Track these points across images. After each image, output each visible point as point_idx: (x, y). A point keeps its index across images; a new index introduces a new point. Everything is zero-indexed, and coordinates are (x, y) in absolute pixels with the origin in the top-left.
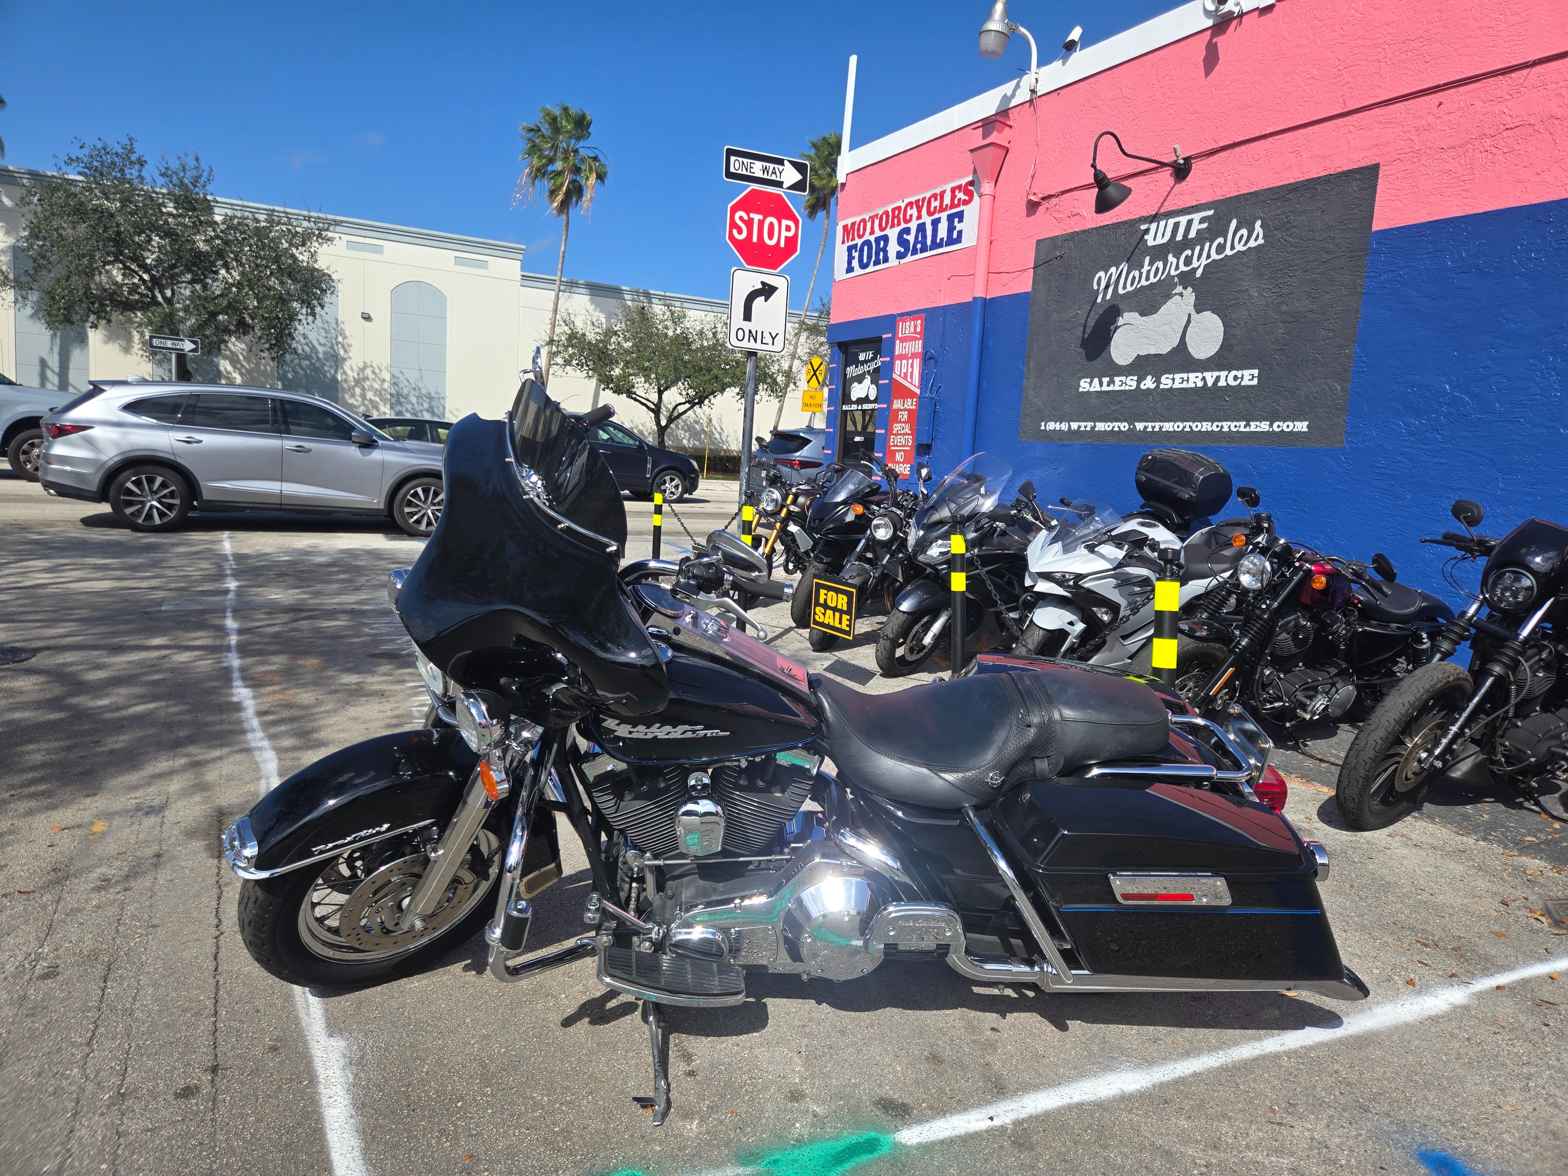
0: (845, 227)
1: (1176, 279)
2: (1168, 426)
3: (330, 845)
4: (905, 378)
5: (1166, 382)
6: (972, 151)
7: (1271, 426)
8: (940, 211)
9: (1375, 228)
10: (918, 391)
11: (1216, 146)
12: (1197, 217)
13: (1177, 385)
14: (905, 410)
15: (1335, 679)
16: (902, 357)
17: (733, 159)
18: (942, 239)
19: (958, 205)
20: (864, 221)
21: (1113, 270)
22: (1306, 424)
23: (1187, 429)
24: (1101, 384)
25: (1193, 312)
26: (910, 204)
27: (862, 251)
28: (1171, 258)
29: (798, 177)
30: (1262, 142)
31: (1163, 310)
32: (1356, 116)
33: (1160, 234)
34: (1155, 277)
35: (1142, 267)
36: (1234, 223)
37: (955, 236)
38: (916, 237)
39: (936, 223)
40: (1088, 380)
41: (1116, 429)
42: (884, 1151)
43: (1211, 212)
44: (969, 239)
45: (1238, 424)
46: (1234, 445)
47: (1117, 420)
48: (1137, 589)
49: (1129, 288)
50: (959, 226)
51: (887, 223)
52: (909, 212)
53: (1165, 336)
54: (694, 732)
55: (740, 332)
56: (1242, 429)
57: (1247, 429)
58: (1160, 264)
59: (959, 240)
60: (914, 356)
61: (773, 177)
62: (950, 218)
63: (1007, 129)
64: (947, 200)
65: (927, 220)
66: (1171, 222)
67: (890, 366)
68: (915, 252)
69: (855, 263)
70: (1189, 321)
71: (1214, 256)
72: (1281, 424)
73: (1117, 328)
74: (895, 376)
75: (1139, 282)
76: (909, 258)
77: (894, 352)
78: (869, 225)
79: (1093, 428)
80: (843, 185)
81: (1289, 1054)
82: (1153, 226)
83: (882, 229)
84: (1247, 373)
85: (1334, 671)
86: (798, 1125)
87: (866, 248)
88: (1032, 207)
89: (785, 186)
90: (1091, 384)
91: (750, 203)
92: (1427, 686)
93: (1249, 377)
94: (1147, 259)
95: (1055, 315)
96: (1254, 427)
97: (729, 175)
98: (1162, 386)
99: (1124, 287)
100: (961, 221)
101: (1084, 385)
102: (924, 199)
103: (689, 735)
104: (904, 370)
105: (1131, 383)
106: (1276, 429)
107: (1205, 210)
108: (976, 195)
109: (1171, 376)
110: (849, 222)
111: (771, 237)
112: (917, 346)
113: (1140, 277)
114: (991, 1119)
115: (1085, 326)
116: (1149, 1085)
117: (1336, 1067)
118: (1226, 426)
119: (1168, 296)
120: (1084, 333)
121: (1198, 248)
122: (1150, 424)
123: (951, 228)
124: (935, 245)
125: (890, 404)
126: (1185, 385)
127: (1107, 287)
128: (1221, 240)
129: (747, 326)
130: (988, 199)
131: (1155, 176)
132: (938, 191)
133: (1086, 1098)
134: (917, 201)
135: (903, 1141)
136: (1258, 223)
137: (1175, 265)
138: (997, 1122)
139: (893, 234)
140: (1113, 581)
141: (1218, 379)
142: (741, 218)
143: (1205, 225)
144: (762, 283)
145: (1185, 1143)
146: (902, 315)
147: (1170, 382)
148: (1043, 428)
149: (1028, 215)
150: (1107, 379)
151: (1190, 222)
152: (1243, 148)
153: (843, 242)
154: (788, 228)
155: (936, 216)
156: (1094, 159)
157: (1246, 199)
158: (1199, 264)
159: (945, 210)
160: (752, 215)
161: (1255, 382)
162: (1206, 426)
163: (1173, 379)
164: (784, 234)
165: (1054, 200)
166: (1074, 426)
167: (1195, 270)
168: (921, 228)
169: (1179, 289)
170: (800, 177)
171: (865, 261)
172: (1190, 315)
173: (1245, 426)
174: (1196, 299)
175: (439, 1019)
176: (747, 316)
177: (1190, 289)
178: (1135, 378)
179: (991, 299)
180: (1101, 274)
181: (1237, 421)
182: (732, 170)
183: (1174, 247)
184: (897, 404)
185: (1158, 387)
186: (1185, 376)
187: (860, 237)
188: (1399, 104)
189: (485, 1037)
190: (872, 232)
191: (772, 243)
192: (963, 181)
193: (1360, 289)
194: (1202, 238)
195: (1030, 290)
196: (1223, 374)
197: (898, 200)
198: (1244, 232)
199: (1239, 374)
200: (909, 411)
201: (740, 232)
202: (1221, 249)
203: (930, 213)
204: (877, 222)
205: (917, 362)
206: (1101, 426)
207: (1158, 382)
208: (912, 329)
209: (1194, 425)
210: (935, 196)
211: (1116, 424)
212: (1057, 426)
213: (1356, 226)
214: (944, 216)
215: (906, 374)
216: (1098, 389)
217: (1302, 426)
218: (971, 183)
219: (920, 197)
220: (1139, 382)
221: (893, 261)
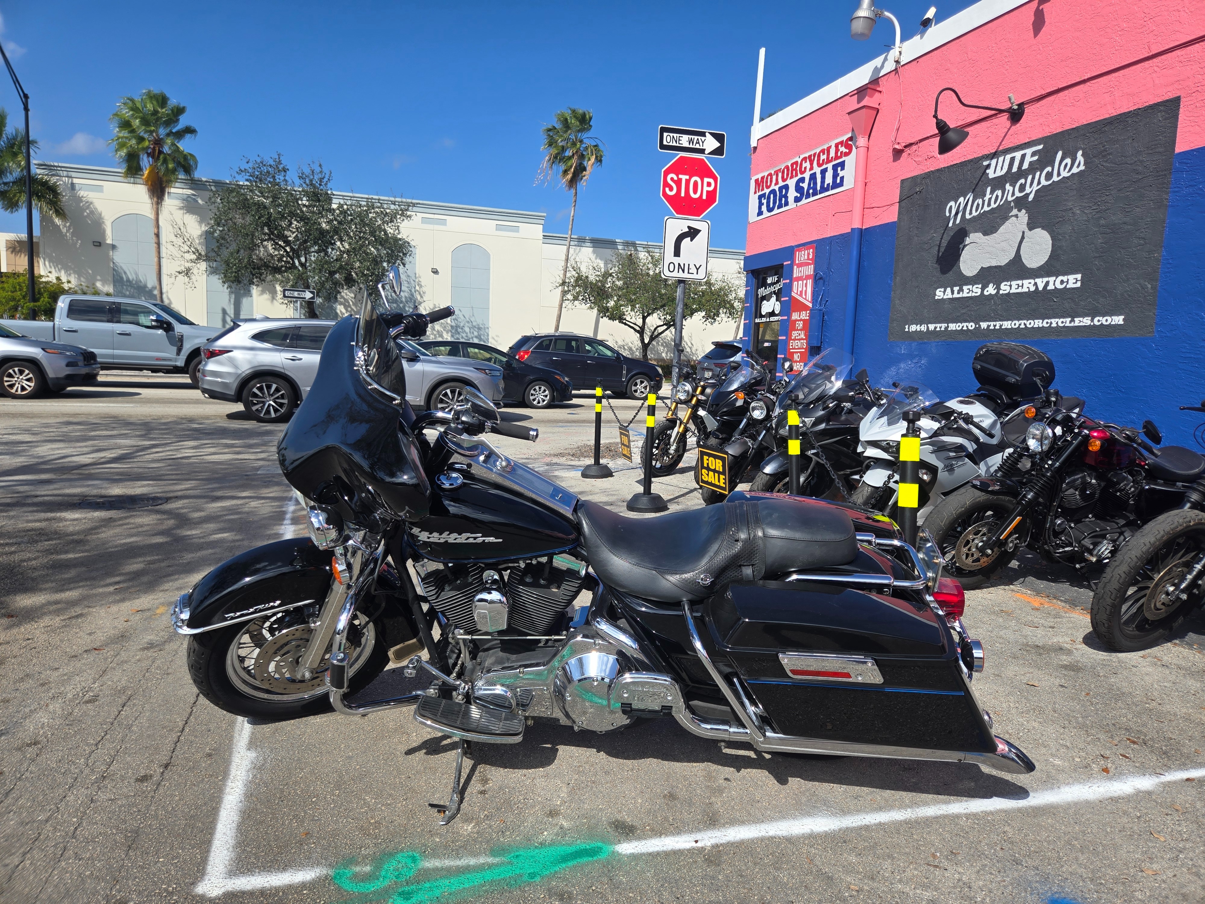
0: (757, 181)
1: (1012, 204)
2: (1007, 325)
3: (238, 614)
4: (801, 295)
5: (1005, 288)
6: (849, 113)
7: (1092, 320)
8: (827, 163)
9: (1178, 150)
10: (810, 305)
11: (1044, 92)
12: (1029, 151)
13: (1013, 291)
14: (801, 320)
15: (1123, 529)
16: (799, 279)
17: (665, 134)
18: (828, 185)
19: (841, 157)
20: (770, 175)
21: (961, 199)
22: (1122, 318)
23: (1023, 326)
24: (953, 293)
25: (1026, 230)
26: (805, 159)
27: (769, 198)
28: (1008, 187)
29: (716, 144)
30: (1082, 86)
31: (1002, 229)
32: (1164, 57)
33: (999, 168)
34: (995, 203)
35: (985, 196)
36: (1060, 154)
37: (838, 181)
38: (809, 184)
39: (824, 172)
40: (942, 290)
41: (965, 328)
42: (603, 856)
43: (1041, 147)
44: (848, 184)
45: (1064, 320)
46: (1061, 337)
47: (966, 321)
48: (952, 454)
49: (974, 214)
50: (841, 173)
51: (788, 175)
52: (804, 165)
53: (1003, 250)
54: (475, 538)
55: (672, 265)
56: (1068, 324)
57: (1072, 324)
58: (999, 193)
59: (841, 184)
60: (808, 277)
61: (697, 146)
62: (835, 168)
63: (877, 94)
64: (832, 154)
65: (817, 170)
66: (1008, 157)
67: (789, 287)
68: (808, 196)
69: (764, 208)
70: (1023, 238)
71: (1044, 182)
72: (1101, 318)
73: (965, 246)
74: (793, 294)
75: (982, 208)
76: (804, 201)
77: (792, 275)
78: (774, 177)
79: (946, 328)
80: (755, 148)
81: (968, 816)
82: (994, 162)
83: (784, 180)
84: (1072, 278)
85: (1122, 522)
86: (545, 833)
87: (772, 196)
88: (897, 154)
89: (706, 152)
90: (944, 292)
91: (678, 168)
92: (1168, 529)
93: (1073, 281)
94: (989, 189)
95: (916, 238)
96: (1077, 322)
97: (663, 147)
98: (1001, 292)
99: (971, 213)
100: (843, 169)
101: (939, 294)
102: (815, 154)
103: (471, 541)
104: (800, 289)
105: (976, 290)
106: (1097, 323)
107: (1036, 145)
108: (854, 148)
109: (1009, 283)
110: (759, 176)
111: (695, 192)
112: (810, 270)
113: (983, 204)
114: (696, 842)
115: (939, 246)
116: (836, 828)
117: (1007, 828)
118: (1055, 322)
119: (1006, 218)
120: (939, 252)
121: (1030, 177)
122: (992, 323)
123: (835, 175)
124: (824, 189)
125: (790, 316)
126: (1020, 290)
127: (957, 213)
128: (1049, 169)
129: (676, 260)
130: (863, 151)
131: (995, 121)
132: (825, 147)
133: (780, 833)
134: (810, 156)
135: (620, 851)
136: (1080, 153)
137: (1012, 193)
138: (699, 845)
139: (792, 183)
141: (1047, 283)
142: (672, 179)
143: (1036, 158)
144: (689, 227)
145: (848, 872)
146: (799, 246)
147: (1008, 288)
148: (907, 330)
149: (894, 161)
150: (958, 288)
151: (1023, 156)
152: (1066, 92)
153: (755, 193)
154: (709, 184)
155: (824, 167)
156: (936, 111)
157: (1069, 134)
158: (1031, 190)
159: (831, 161)
160: (680, 176)
161: (1079, 284)
162: (1038, 323)
163: (1011, 286)
164: (706, 188)
165: (914, 147)
166: (932, 327)
167: (1027, 195)
168: (813, 177)
169: (1015, 212)
170: (718, 145)
171: (771, 206)
172: (1023, 233)
173: (1070, 322)
174: (1029, 219)
175: (323, 744)
176: (677, 253)
177: (1024, 211)
178: (980, 286)
179: (866, 229)
180: (952, 203)
181: (1064, 317)
182: (665, 143)
183: (1011, 177)
184: (795, 316)
185: (998, 292)
186: (1020, 282)
187: (768, 187)
188: (1197, 45)
189: (350, 758)
190: (777, 183)
191: (697, 196)
192: (844, 138)
193: (1165, 202)
194: (1034, 168)
195: (896, 220)
196: (1052, 279)
197: (795, 157)
198: (1068, 161)
199: (1065, 278)
200: (804, 320)
201: (671, 189)
202: (1049, 176)
203: (819, 165)
204: (780, 175)
205: (810, 282)
206: (952, 327)
207: (998, 288)
208: (806, 257)
209: (1028, 323)
210: (823, 151)
211: (965, 324)
212: (918, 328)
213: (1161, 150)
214: (830, 166)
215: (801, 292)
216: (950, 296)
217: (1119, 320)
218: (851, 139)
219: (812, 153)
220: (983, 289)
221: (792, 205)
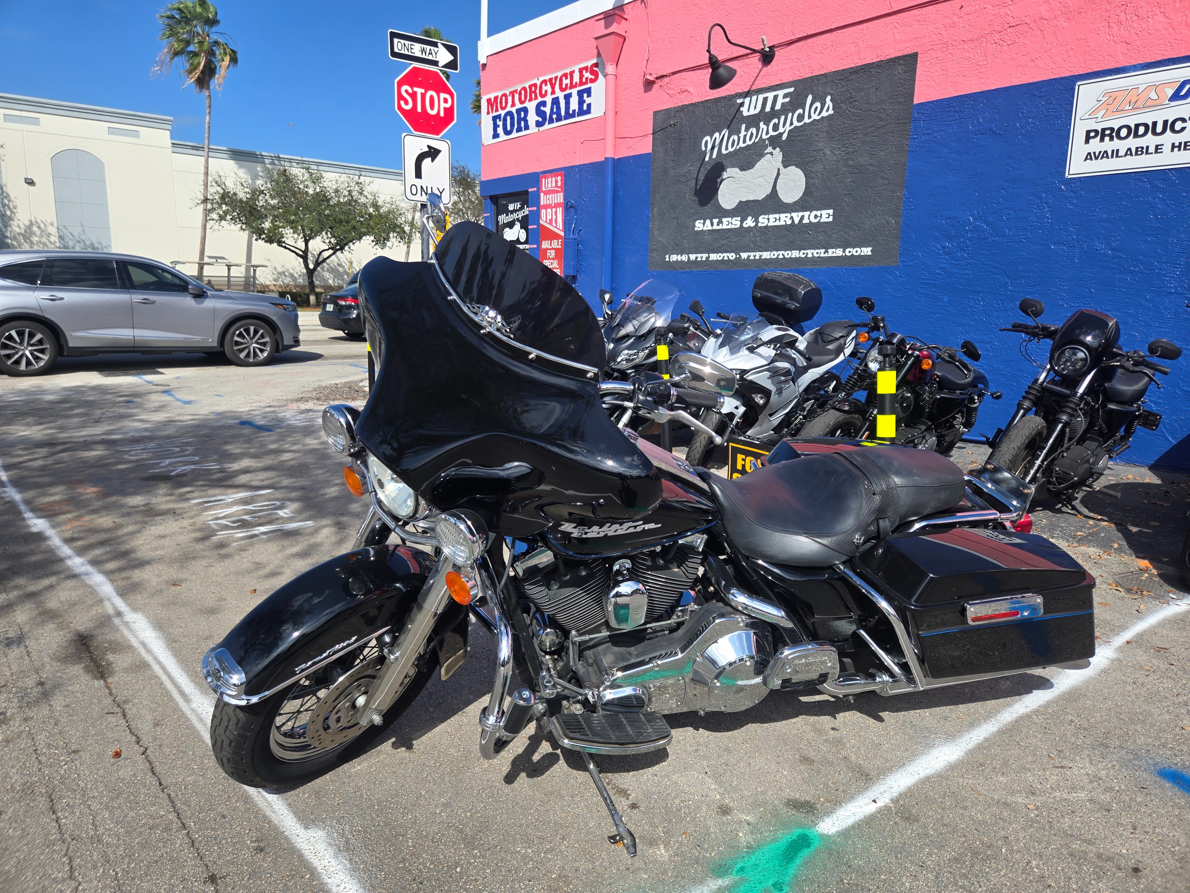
0: (489, 101)
1: (767, 142)
2: (766, 255)
3: (310, 663)
4: (551, 223)
5: (763, 221)
6: (596, 38)
7: (844, 251)
8: (570, 88)
9: (916, 101)
10: (562, 234)
11: (793, 37)
12: (781, 93)
13: (771, 224)
14: (552, 249)
16: (546, 207)
17: (396, 40)
18: (574, 111)
19: (586, 83)
20: (505, 95)
21: (717, 135)
22: (870, 249)
23: (781, 257)
24: (712, 224)
25: (781, 167)
26: (545, 82)
27: (505, 120)
28: (762, 125)
29: (449, 58)
30: (829, 35)
31: (758, 165)
32: (903, 15)
33: (752, 107)
34: (750, 140)
35: (740, 132)
36: (810, 98)
37: (585, 108)
38: (552, 109)
39: (568, 97)
40: (702, 221)
41: (726, 258)
42: (816, 843)
43: (792, 90)
44: (597, 111)
45: (819, 251)
46: (817, 267)
47: (726, 252)
48: (783, 378)
49: (731, 149)
50: (588, 100)
51: (526, 97)
52: (544, 88)
53: (761, 186)
54: (635, 527)
55: (414, 187)
56: (822, 255)
57: (826, 255)
58: (754, 130)
59: (588, 111)
60: (557, 205)
61: (430, 57)
62: (580, 94)
63: (624, 21)
64: (576, 79)
65: (561, 95)
66: (761, 97)
67: (537, 215)
68: (551, 121)
69: (500, 130)
70: (778, 174)
71: (796, 124)
72: (851, 250)
73: (722, 180)
74: (541, 222)
75: (738, 144)
76: (547, 126)
77: (539, 202)
78: (510, 99)
79: (708, 258)
80: (484, 65)
82: (747, 100)
83: (522, 102)
84: (824, 213)
86: (741, 834)
87: (508, 118)
88: (649, 85)
89: (441, 64)
90: (704, 224)
91: (413, 78)
92: (1027, 434)
93: (826, 216)
94: (744, 126)
95: (672, 171)
96: (831, 253)
97: (394, 54)
98: (760, 225)
99: (727, 149)
100: (589, 95)
101: (699, 225)
102: (556, 78)
103: (632, 530)
104: (549, 217)
105: (735, 223)
106: (848, 254)
107: (787, 88)
108: (600, 75)
109: (766, 217)
110: (492, 96)
111: (432, 108)
112: (559, 198)
113: (739, 141)
114: (874, 801)
115: (697, 179)
116: (962, 753)
117: (1070, 717)
118: (811, 253)
119: (762, 155)
120: (696, 184)
121: (783, 118)
122: (752, 254)
123: (581, 102)
124: (568, 116)
125: (539, 245)
126: (777, 223)
127: (713, 148)
128: (800, 111)
129: (418, 182)
130: (611, 78)
131: (746, 61)
132: (568, 71)
133: (929, 771)
134: (551, 80)
135: (825, 832)
136: (829, 98)
137: (765, 131)
138: (880, 804)
139: (531, 106)
140: (767, 374)
141: (802, 218)
142: (406, 91)
143: (787, 100)
144: (428, 146)
145: (1012, 793)
146: (545, 172)
147: (766, 221)
148: (667, 259)
149: (646, 91)
150: (717, 220)
151: (776, 97)
152: (814, 39)
153: (488, 113)
154: (446, 101)
155: (568, 92)
156: (709, 46)
157: (818, 80)
158: (785, 130)
159: (575, 86)
160: (415, 89)
161: (831, 219)
162: (795, 254)
163: (768, 219)
164: (443, 105)
165: (666, 80)
166: (693, 257)
167: (781, 134)
168: (556, 101)
169: (770, 149)
170: (452, 58)
171: (509, 128)
172: (779, 169)
173: (825, 253)
174: (783, 157)
176: (418, 175)
177: (778, 149)
178: (739, 219)
179: (618, 159)
180: (708, 138)
181: (818, 249)
182: (396, 50)
183: (764, 117)
184: (545, 245)
185: (757, 225)
186: (777, 216)
187: (503, 108)
188: (932, 7)
190: (513, 105)
191: (434, 112)
192: (589, 64)
193: (906, 148)
194: (786, 109)
195: (650, 151)
196: (806, 214)
197: (533, 78)
198: (818, 104)
199: (818, 213)
200: (556, 249)
201: (407, 103)
202: (801, 118)
203: (562, 89)
204: (517, 96)
205: (560, 211)
206: (714, 257)
207: (757, 221)
208: (554, 184)
209: (785, 253)
210: (565, 75)
211: (726, 255)
212: (679, 258)
213: (902, 100)
214: (574, 92)
215: (551, 220)
216: (710, 228)
217: (867, 251)
218: (596, 65)
219: (553, 76)
220: (742, 222)
221: (533, 129)
